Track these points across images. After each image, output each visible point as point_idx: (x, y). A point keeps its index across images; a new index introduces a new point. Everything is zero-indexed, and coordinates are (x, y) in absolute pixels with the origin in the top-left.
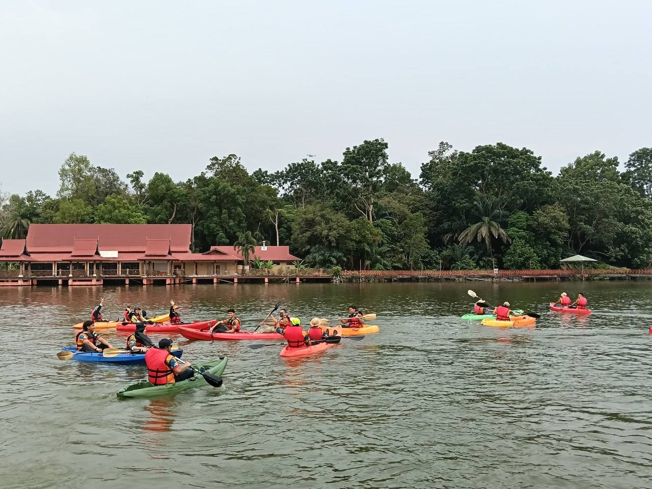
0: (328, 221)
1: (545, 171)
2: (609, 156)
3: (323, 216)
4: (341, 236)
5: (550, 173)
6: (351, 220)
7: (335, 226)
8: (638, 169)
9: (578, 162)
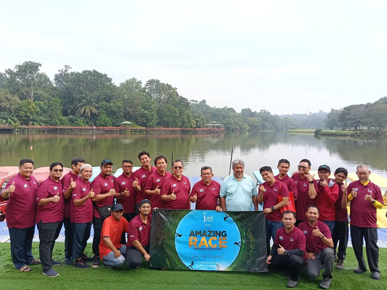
0: (9, 100)
1: (114, 84)
2: (138, 80)
3: (6, 98)
4: (17, 109)
5: (116, 85)
6: (22, 100)
7: (14, 103)
8: (150, 87)
9: (127, 81)
